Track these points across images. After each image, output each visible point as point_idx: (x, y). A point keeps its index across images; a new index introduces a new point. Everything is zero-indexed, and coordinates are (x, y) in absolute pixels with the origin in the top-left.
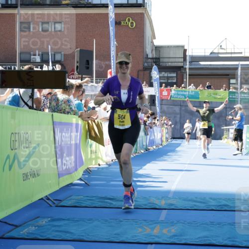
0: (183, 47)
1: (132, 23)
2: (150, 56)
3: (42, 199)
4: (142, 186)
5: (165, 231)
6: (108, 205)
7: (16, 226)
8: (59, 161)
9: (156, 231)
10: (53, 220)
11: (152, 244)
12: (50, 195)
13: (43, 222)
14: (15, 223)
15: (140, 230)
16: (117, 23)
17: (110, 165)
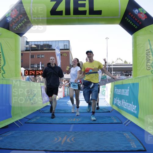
0: (82, 62)
1: (66, 55)
2: (71, 65)
3: (38, 110)
4: (70, 106)
5: (77, 120)
6: (59, 112)
7: (30, 119)
8: (43, 98)
9: (74, 120)
10: (41, 117)
11: (73, 124)
12: (40, 109)
13: (38, 118)
14: (29, 118)
15: (69, 120)
16: (61, 55)
17: (59, 99)
